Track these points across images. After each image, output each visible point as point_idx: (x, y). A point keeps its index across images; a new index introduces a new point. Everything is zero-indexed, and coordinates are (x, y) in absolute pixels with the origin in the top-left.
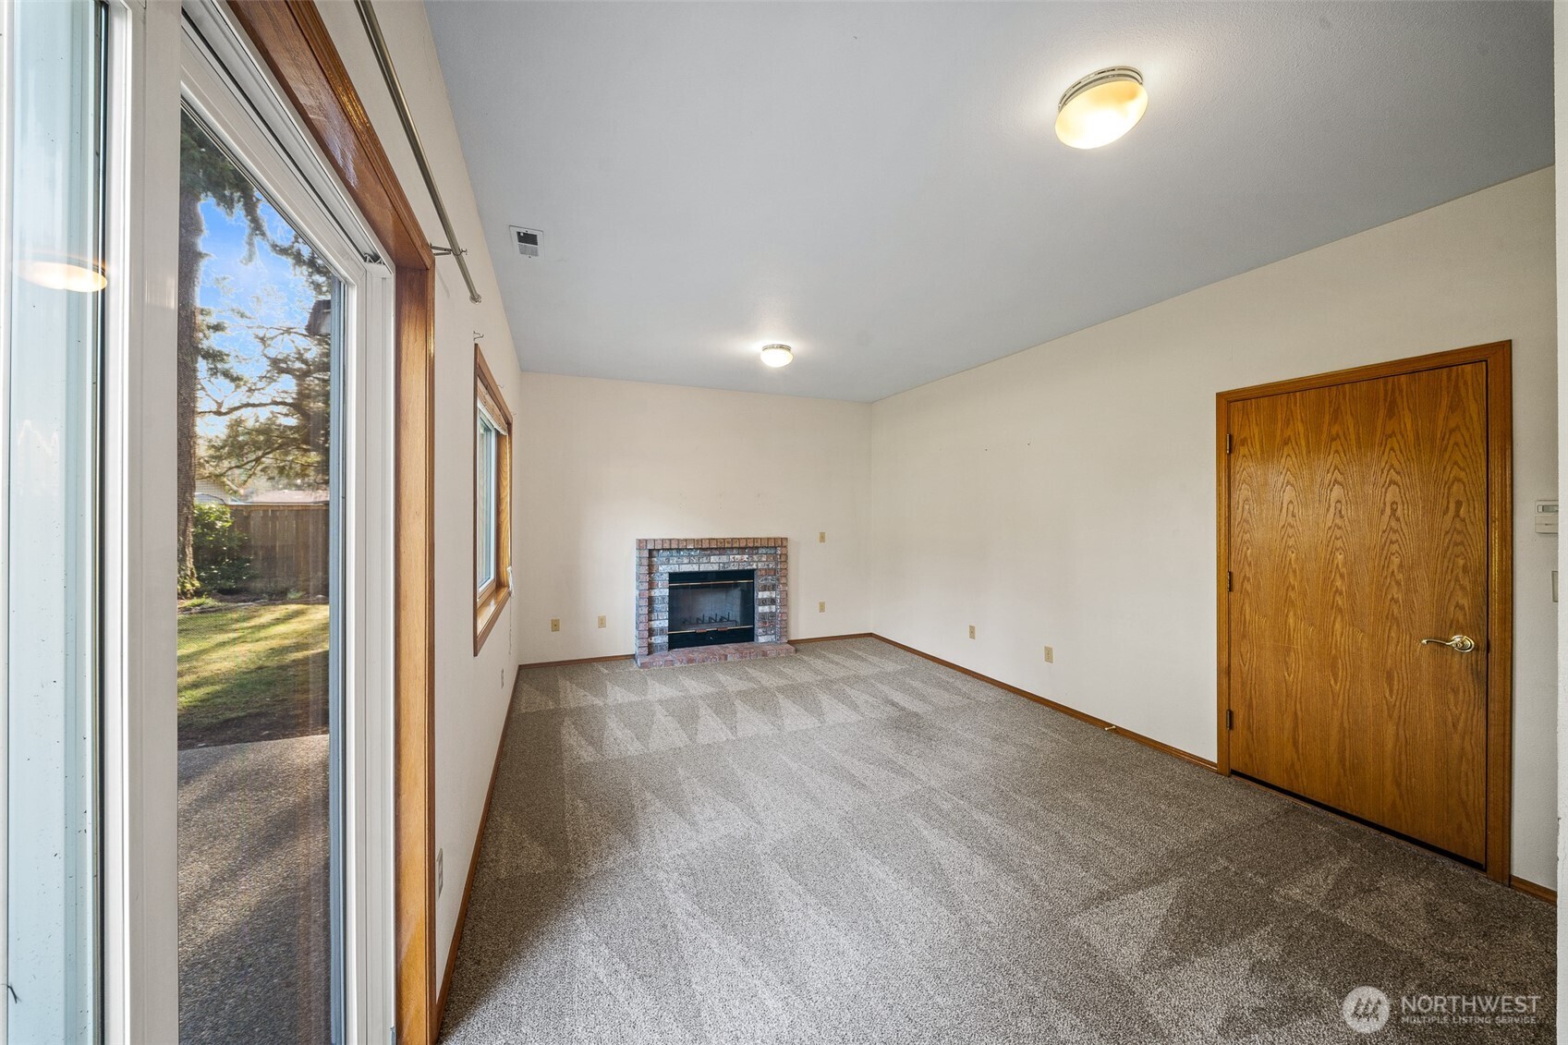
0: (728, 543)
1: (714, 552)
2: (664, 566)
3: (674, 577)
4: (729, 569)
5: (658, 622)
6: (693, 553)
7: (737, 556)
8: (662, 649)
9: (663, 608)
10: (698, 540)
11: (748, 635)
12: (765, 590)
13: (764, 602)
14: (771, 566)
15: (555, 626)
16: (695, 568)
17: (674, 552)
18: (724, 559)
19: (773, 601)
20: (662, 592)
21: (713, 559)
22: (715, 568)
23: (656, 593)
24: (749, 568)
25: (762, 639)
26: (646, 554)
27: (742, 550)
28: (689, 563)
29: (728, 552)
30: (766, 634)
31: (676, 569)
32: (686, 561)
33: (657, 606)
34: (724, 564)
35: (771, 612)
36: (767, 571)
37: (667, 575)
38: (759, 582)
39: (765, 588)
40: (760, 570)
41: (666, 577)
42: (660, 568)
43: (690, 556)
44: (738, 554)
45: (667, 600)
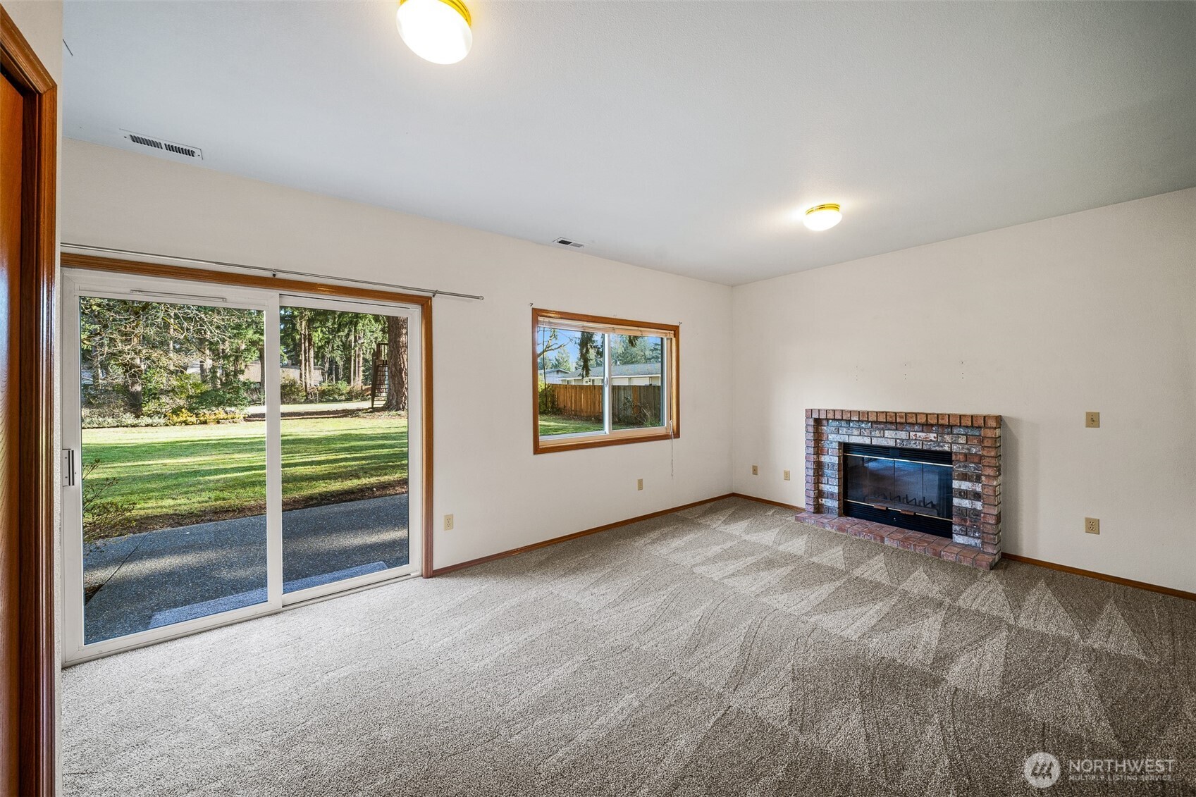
0: (901, 417)
1: (889, 426)
2: (833, 435)
3: (846, 447)
4: (909, 446)
5: (828, 486)
6: (863, 425)
7: (919, 434)
8: (832, 513)
9: (832, 474)
10: (863, 412)
11: (944, 530)
12: (965, 480)
13: (964, 494)
14: (974, 451)
15: (755, 471)
16: (867, 441)
17: (843, 423)
18: (902, 435)
19: (977, 496)
20: (831, 458)
21: (887, 433)
22: (891, 443)
23: (825, 459)
24: (937, 449)
25: (959, 539)
26: (811, 422)
27: (926, 426)
28: (860, 435)
29: (908, 428)
30: (966, 535)
31: (846, 439)
32: (856, 432)
33: (828, 472)
34: (902, 440)
35: (975, 509)
36: (967, 457)
37: (837, 444)
38: (957, 468)
39: (964, 477)
40: (956, 453)
41: (836, 445)
42: (830, 437)
43: (860, 428)
44: (922, 431)
45: (836, 467)
